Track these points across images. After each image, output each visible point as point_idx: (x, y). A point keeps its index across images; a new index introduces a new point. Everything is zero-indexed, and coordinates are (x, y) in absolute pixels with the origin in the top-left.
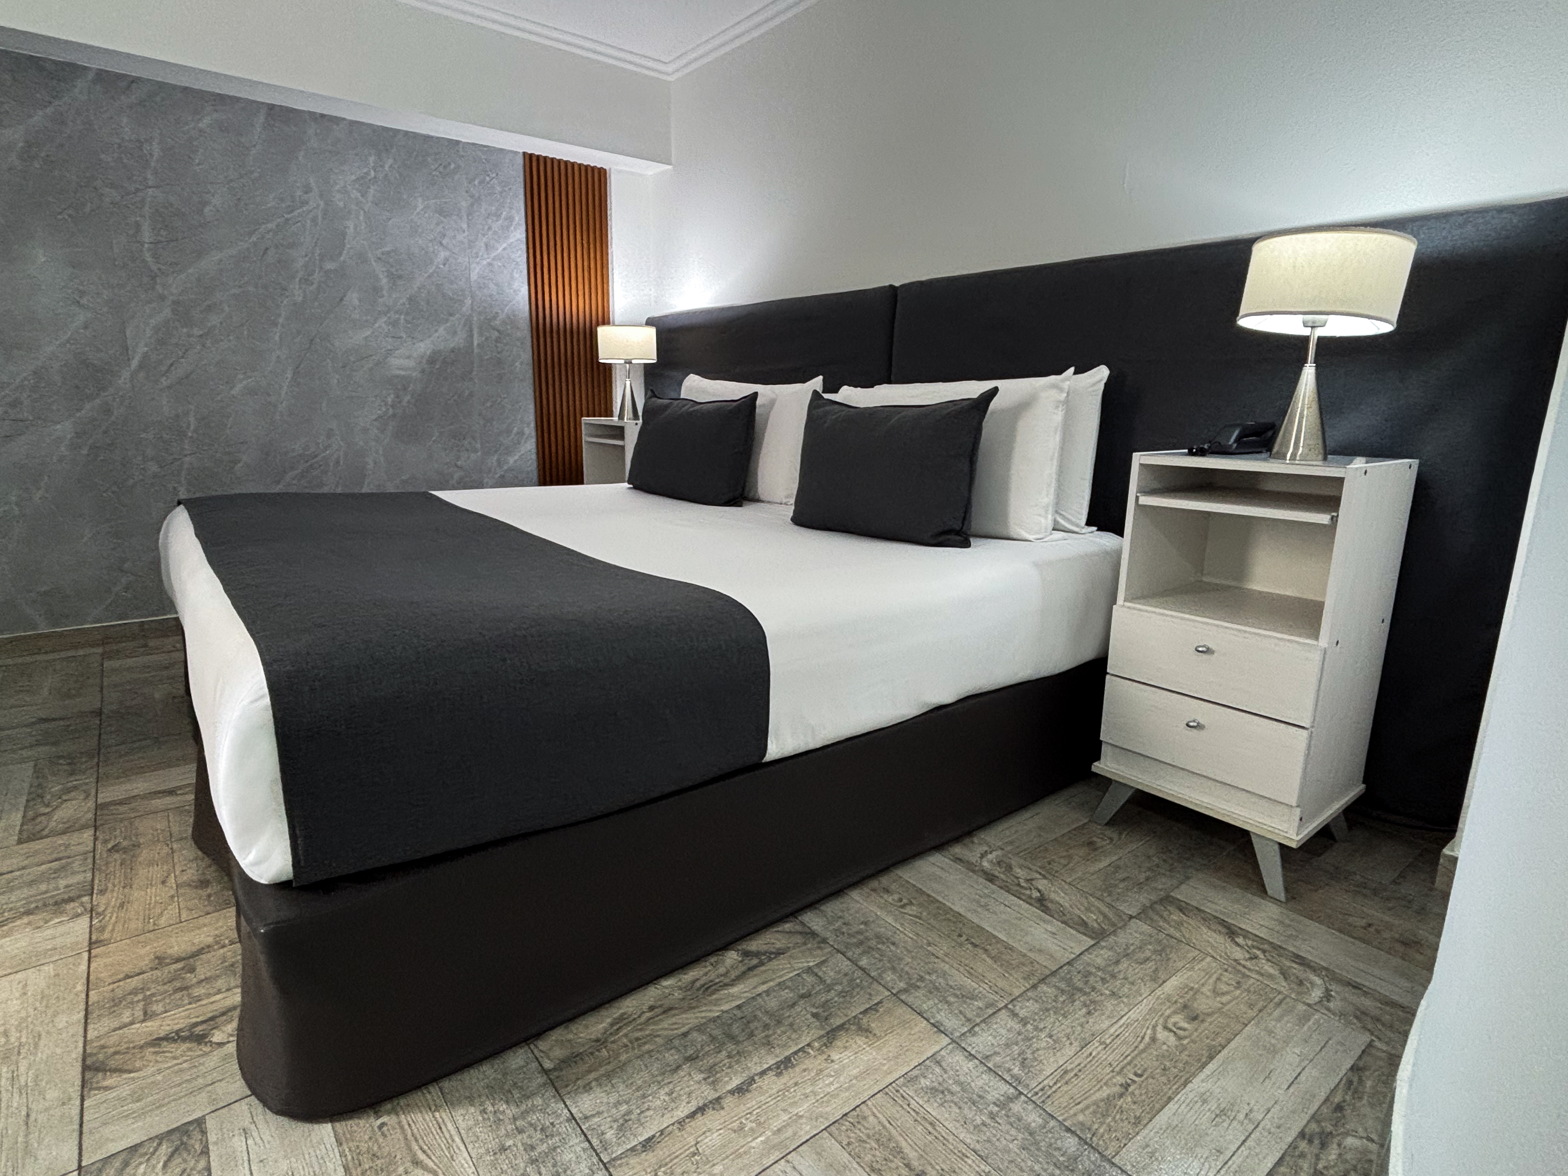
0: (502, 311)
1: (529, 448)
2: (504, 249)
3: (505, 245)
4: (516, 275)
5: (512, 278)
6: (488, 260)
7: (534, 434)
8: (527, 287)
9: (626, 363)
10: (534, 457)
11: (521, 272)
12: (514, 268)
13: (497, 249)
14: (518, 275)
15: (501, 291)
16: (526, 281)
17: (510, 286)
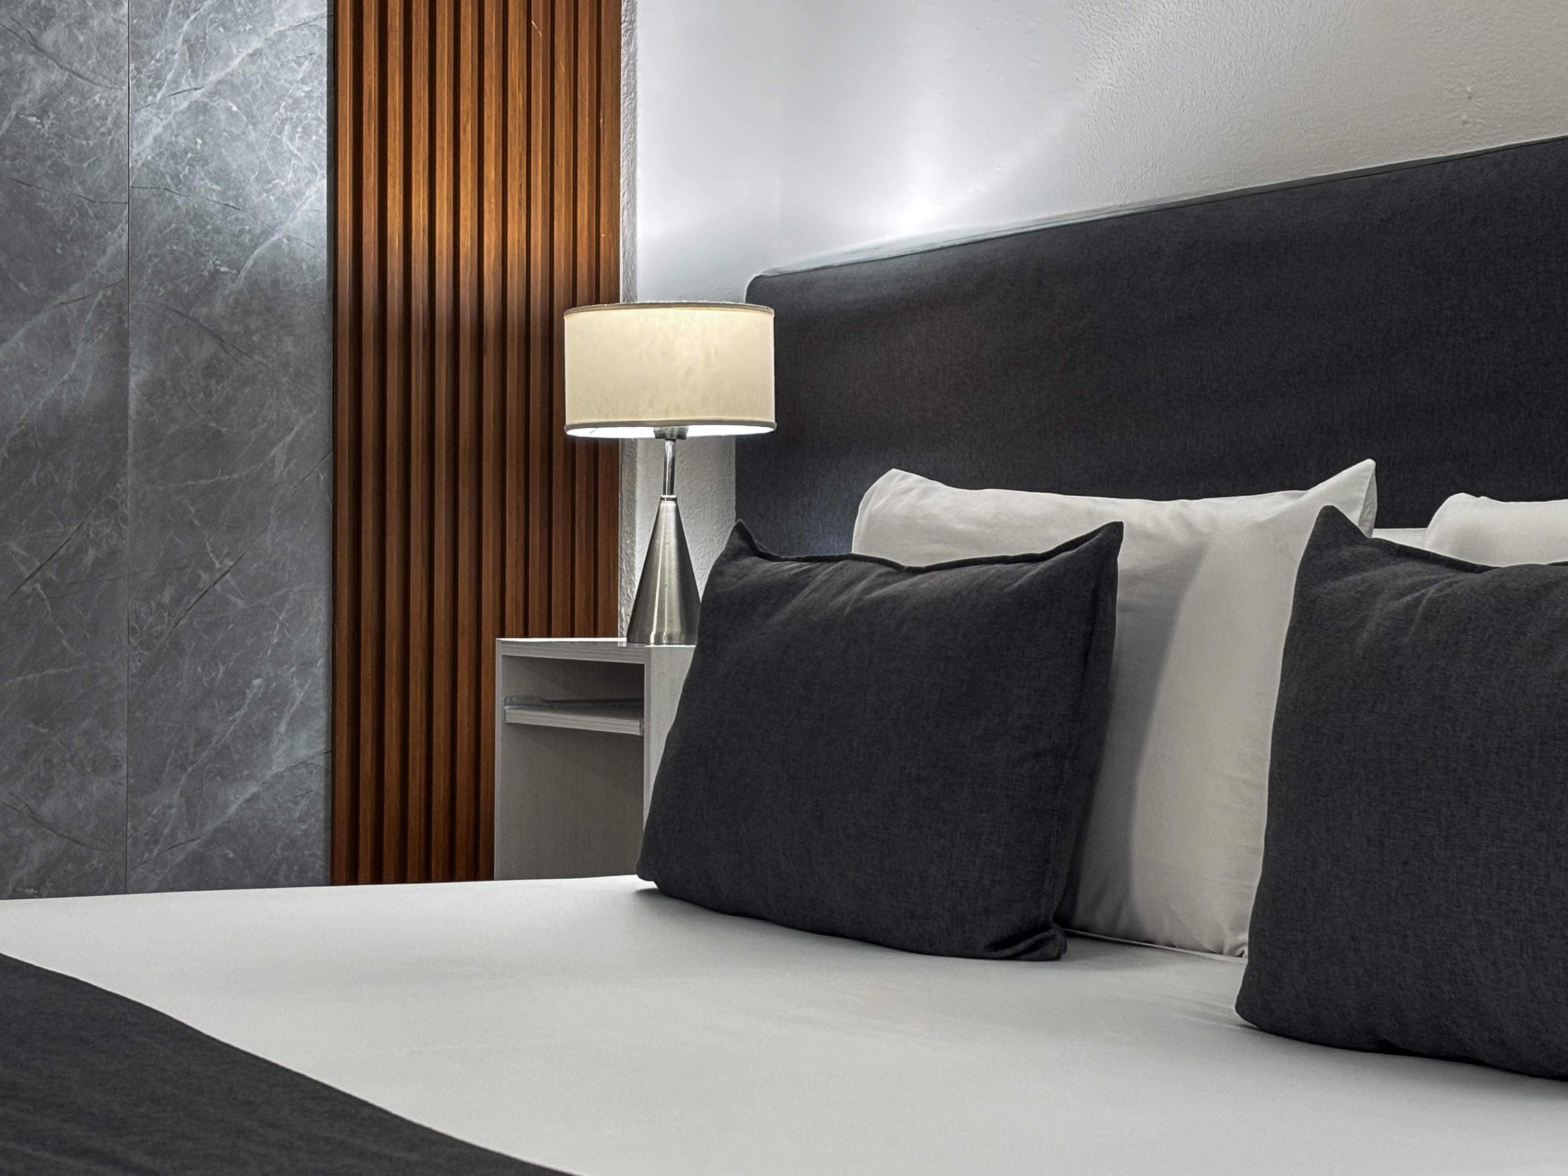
0: (236, 266)
1: (302, 753)
2: (255, 55)
3: (256, 43)
4: (289, 144)
5: (276, 154)
6: (196, 95)
7: (321, 699)
8: (322, 183)
9: (660, 436)
10: (318, 784)
11: (306, 132)
12: (283, 122)
13: (229, 58)
14: (298, 142)
15: (236, 198)
16: (324, 163)
17: (265, 177)
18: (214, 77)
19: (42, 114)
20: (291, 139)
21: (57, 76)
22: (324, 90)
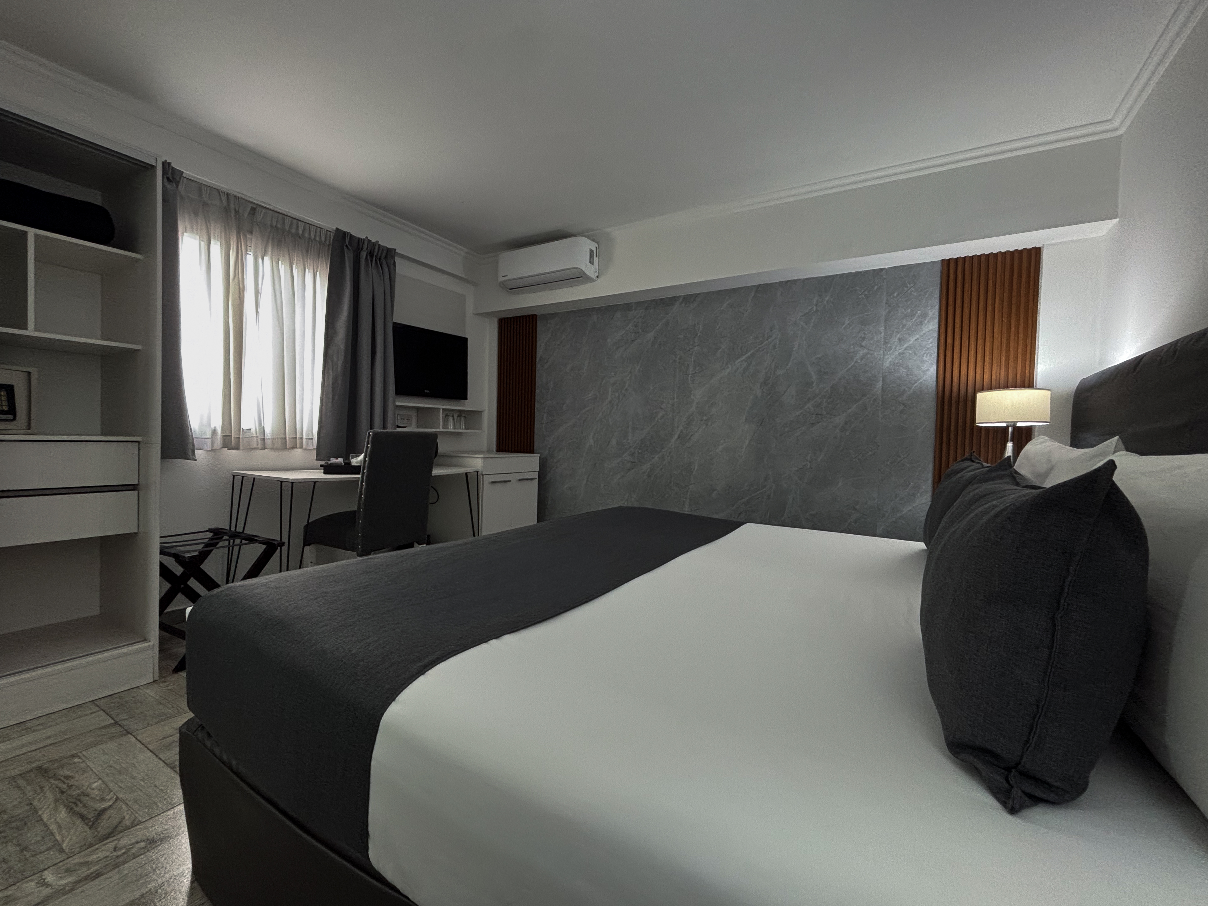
2: (916, 340)
3: (917, 337)
5: (922, 361)
6: (901, 350)
8: (935, 367)
9: (1007, 425)
11: (931, 355)
12: (924, 354)
13: (910, 341)
14: (928, 358)
15: (910, 373)
16: (936, 362)
17: (919, 368)
18: (906, 346)
19: (862, 359)
20: (926, 357)
21: (865, 351)
22: (936, 345)
